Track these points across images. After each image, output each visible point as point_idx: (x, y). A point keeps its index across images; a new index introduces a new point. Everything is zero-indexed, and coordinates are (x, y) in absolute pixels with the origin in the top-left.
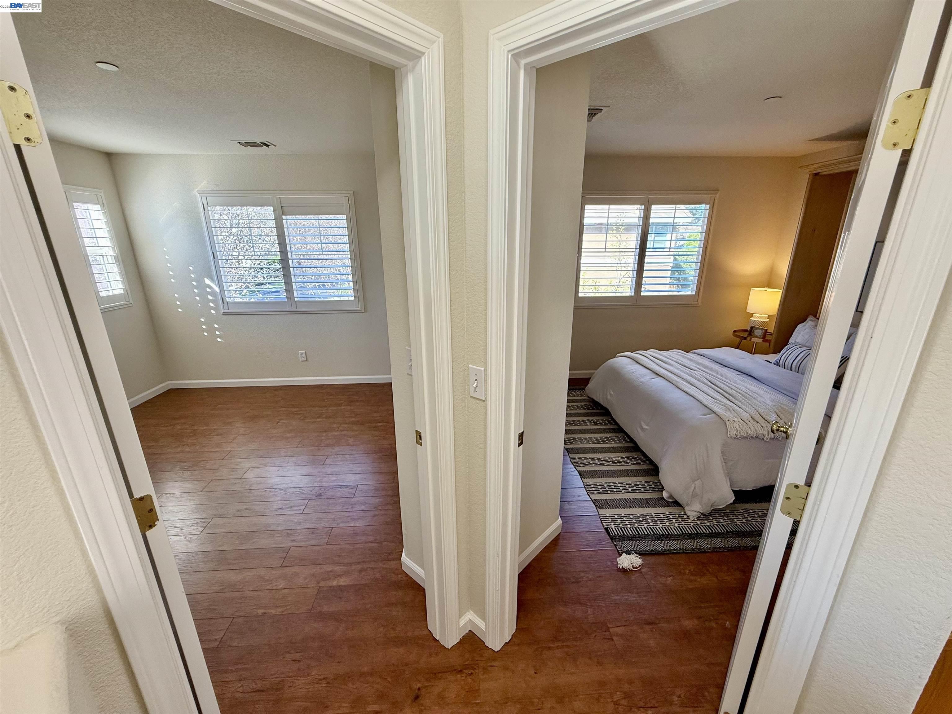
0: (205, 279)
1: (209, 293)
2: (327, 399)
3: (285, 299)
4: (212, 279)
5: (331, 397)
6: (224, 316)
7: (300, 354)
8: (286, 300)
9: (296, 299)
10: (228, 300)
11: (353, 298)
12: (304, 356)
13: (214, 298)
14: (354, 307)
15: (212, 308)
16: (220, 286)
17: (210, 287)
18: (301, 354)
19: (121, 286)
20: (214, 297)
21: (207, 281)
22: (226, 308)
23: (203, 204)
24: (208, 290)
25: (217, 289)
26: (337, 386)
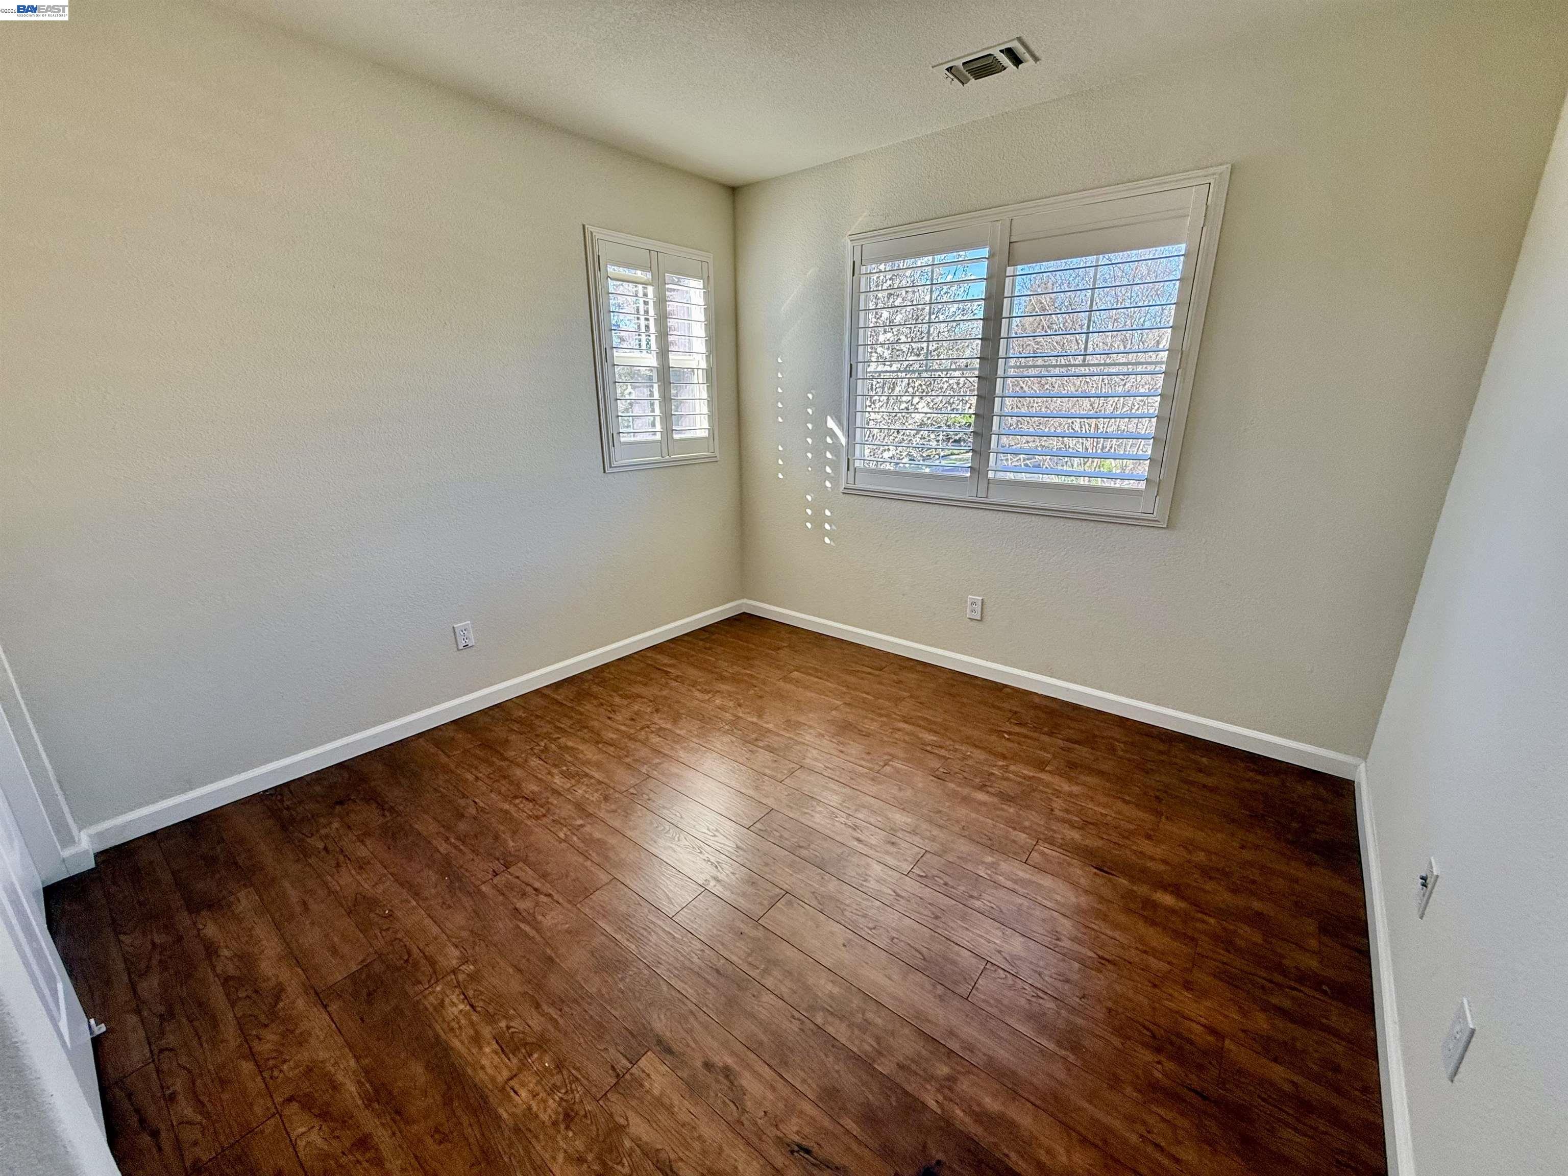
0: (829, 418)
1: (828, 447)
2: (1009, 733)
3: (967, 472)
4: (839, 422)
5: (1017, 729)
6: (847, 496)
7: (969, 603)
8: (968, 474)
9: (991, 475)
10: (858, 464)
11: (1142, 485)
12: (978, 608)
13: (834, 458)
14: (1139, 508)
15: (828, 477)
16: (850, 435)
17: (833, 435)
18: (972, 604)
19: (706, 425)
20: (835, 456)
21: (831, 423)
22: (851, 481)
23: (854, 262)
24: (829, 440)
25: (843, 441)
26: (1037, 700)
